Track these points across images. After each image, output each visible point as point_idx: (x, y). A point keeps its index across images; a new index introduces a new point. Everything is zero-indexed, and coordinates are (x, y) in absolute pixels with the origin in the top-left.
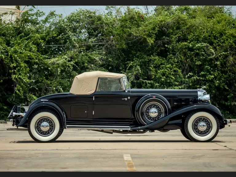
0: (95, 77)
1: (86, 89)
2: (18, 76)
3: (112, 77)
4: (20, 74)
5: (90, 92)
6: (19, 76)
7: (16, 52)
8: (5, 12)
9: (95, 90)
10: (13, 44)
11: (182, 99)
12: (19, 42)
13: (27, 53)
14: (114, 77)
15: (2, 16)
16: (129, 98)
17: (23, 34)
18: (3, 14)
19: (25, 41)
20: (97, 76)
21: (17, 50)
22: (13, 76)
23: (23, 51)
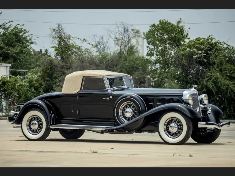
0: (81, 76)
1: (72, 89)
3: (96, 76)
5: (75, 91)
9: (80, 89)
11: (166, 99)
14: (97, 76)
16: (111, 97)
20: (82, 75)
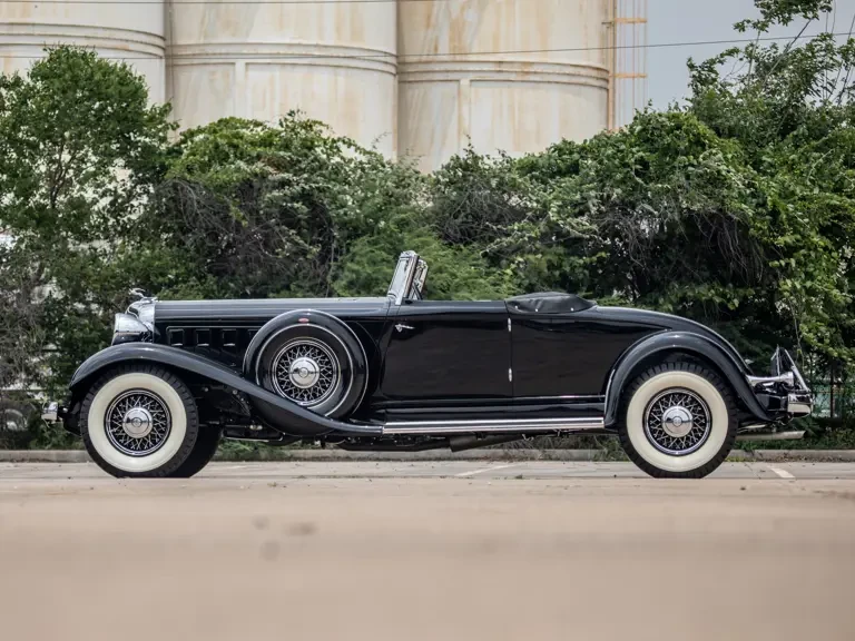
2: (804, 281)
4: (809, 276)
6: (808, 284)
7: (787, 195)
8: (731, 47)
10: (771, 165)
12: (792, 157)
13: (828, 197)
15: (721, 62)
17: (802, 129)
18: (722, 55)
19: (816, 154)
21: (791, 188)
22: (786, 284)
23: (811, 190)
